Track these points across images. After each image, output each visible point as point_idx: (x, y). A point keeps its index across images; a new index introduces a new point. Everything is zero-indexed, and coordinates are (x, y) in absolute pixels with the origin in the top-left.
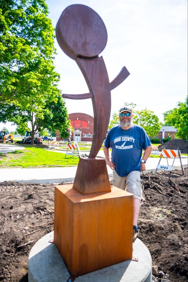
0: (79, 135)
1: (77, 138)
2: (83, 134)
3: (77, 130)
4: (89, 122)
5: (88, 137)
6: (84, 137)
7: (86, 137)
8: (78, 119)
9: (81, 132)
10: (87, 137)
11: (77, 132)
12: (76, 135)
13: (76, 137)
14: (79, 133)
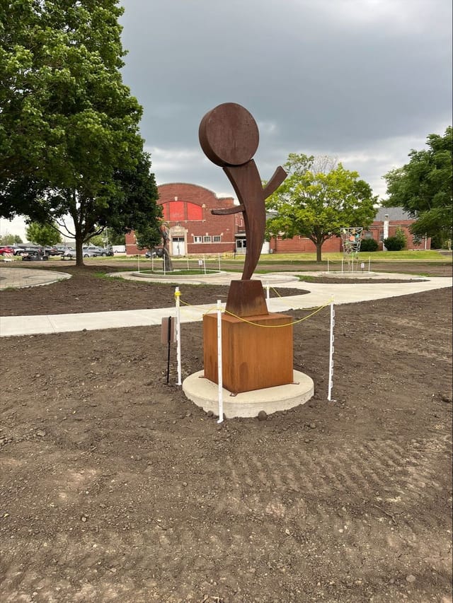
0: (182, 239)
1: (178, 247)
2: (192, 235)
3: (177, 227)
4: (204, 206)
5: (205, 243)
6: (195, 243)
7: (198, 242)
8: (176, 198)
9: (187, 231)
10: (201, 243)
11: (176, 231)
12: (175, 239)
13: (176, 244)
14: (181, 233)
